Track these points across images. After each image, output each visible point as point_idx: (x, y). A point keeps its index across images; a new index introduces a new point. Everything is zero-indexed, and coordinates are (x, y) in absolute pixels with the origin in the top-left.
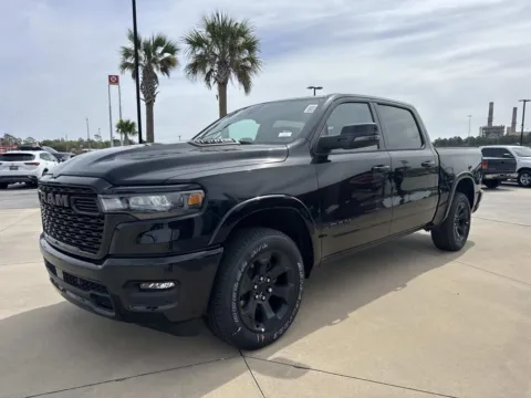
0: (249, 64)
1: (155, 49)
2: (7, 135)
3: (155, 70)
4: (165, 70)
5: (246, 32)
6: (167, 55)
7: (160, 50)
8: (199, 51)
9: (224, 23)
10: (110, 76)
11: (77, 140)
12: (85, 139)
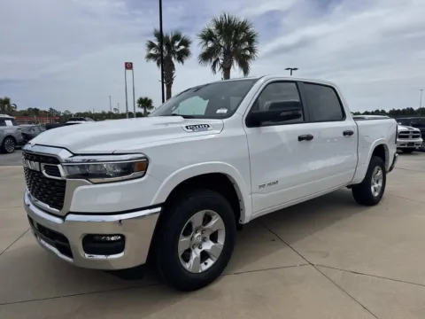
0: (248, 53)
1: (173, 43)
2: (51, 109)
3: (173, 59)
4: (180, 59)
5: (247, 28)
6: (182, 47)
7: (177, 44)
8: (210, 44)
9: (230, 21)
10: (126, 63)
11: (100, 112)
12: (107, 112)
